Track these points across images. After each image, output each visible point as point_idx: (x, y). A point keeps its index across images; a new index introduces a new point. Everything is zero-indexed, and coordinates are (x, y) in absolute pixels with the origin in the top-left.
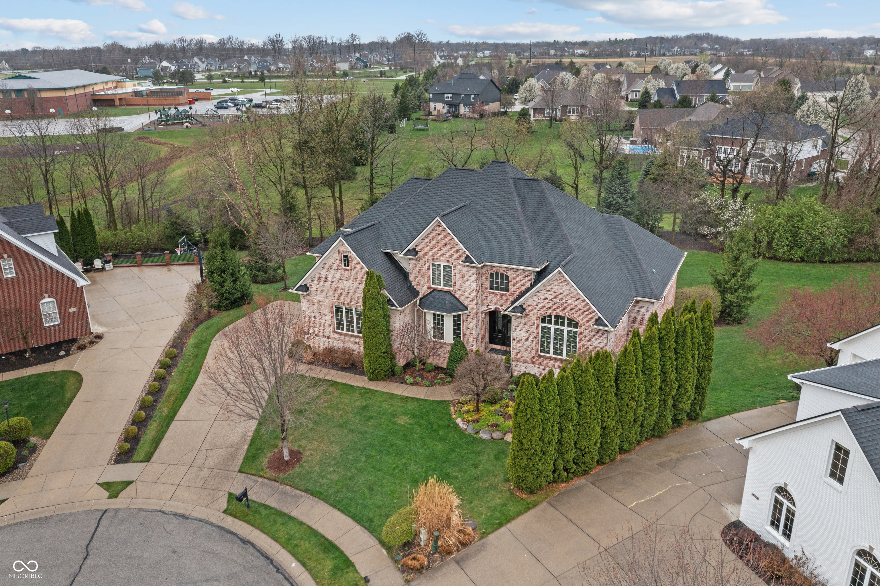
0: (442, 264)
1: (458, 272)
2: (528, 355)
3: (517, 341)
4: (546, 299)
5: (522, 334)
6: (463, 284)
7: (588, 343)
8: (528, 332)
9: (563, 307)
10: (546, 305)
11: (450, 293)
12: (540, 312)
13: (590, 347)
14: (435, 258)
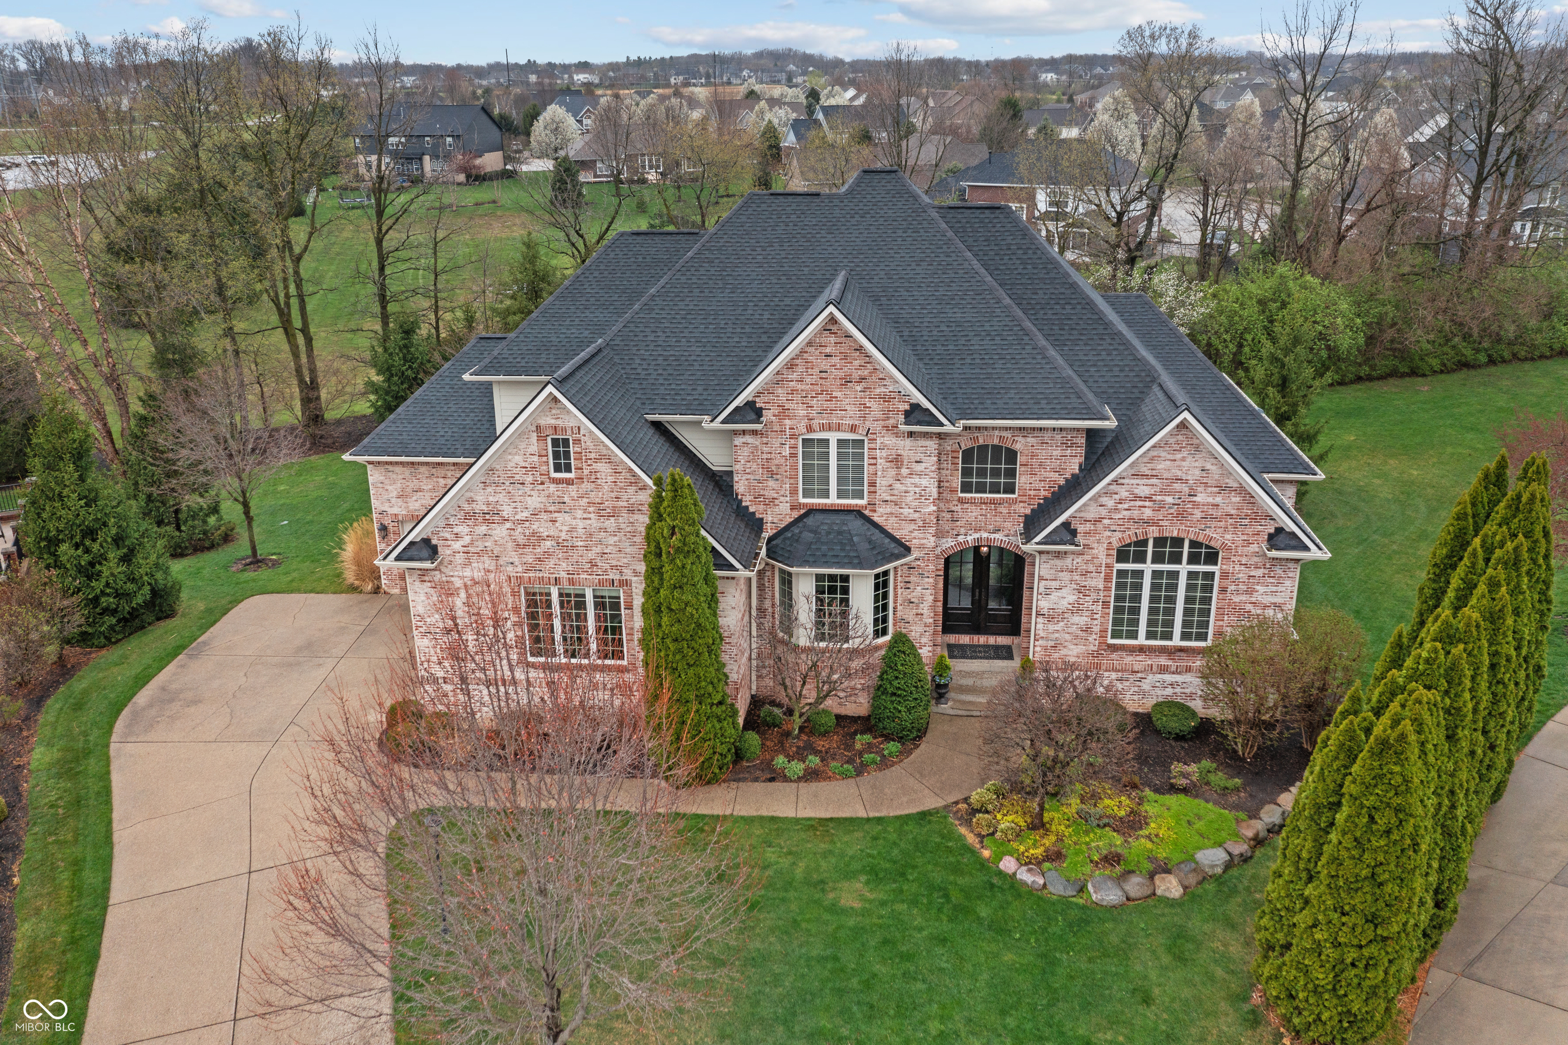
0: (833, 437)
1: (884, 453)
2: (1081, 649)
3: (1051, 619)
4: (1137, 498)
5: (1066, 598)
6: (898, 486)
7: (1244, 598)
8: (1082, 590)
9: (1182, 515)
10: (1135, 514)
11: (858, 513)
12: (1120, 535)
13: (1249, 607)
14: (815, 423)
